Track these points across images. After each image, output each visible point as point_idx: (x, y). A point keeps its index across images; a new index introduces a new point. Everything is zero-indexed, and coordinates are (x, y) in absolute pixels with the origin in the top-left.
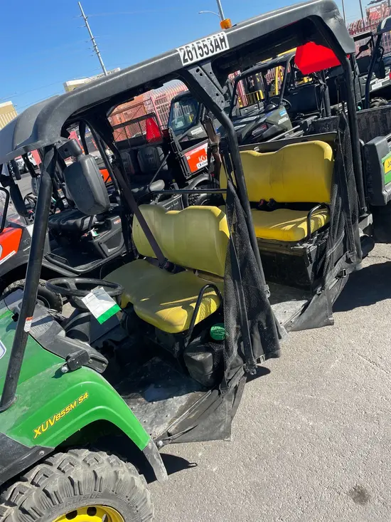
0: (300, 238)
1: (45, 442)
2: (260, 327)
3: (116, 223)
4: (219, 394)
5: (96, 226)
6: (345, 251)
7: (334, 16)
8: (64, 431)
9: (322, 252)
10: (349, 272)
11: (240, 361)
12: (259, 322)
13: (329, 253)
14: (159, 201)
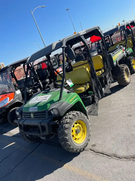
0: (100, 75)
1: (72, 103)
2: (99, 89)
3: (39, 90)
4: (94, 104)
5: (33, 92)
6: (109, 77)
7: (100, 29)
8: (74, 102)
9: (105, 77)
10: (111, 82)
11: (97, 97)
12: (99, 88)
13: (107, 77)
14: (48, 85)
